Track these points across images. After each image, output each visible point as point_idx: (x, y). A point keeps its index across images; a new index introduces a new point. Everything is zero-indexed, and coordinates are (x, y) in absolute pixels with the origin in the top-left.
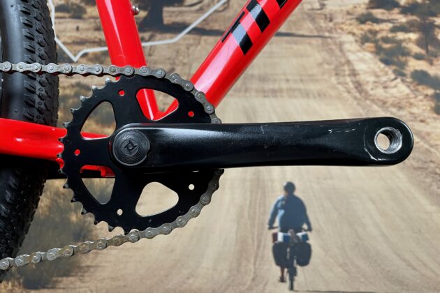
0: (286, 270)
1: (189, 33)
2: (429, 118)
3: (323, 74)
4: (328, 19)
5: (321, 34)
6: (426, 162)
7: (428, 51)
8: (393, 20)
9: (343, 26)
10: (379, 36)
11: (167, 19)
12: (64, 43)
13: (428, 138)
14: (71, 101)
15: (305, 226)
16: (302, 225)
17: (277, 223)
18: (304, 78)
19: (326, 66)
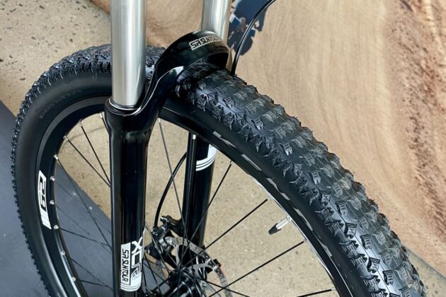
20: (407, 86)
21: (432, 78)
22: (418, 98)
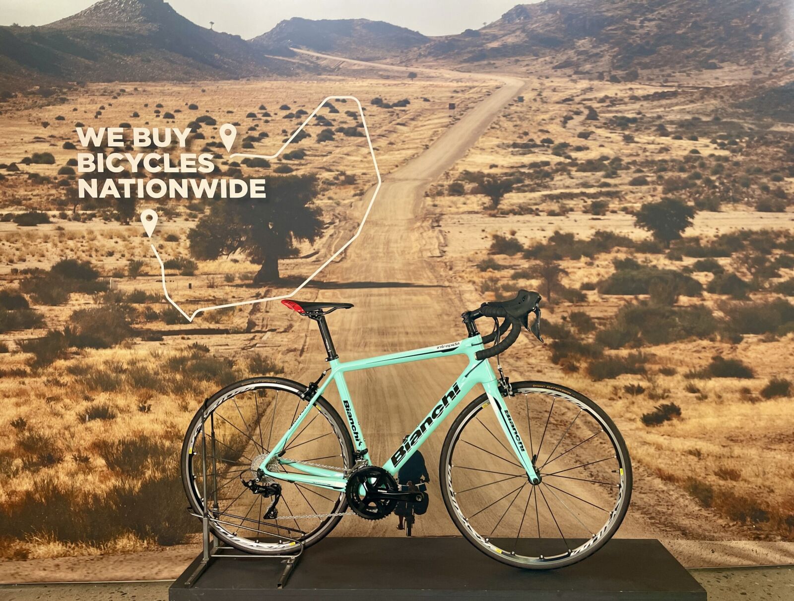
0: (404, 518)
1: (305, 287)
2: (546, 368)
3: (442, 325)
4: (449, 267)
5: (441, 284)
6: (540, 412)
7: (549, 299)
8: (515, 265)
9: (463, 274)
10: (500, 284)
11: (283, 273)
12: (177, 303)
14: (189, 363)
16: (420, 476)
18: (422, 330)
19: (445, 317)
20: (555, 442)
21: (565, 425)
22: (568, 445)
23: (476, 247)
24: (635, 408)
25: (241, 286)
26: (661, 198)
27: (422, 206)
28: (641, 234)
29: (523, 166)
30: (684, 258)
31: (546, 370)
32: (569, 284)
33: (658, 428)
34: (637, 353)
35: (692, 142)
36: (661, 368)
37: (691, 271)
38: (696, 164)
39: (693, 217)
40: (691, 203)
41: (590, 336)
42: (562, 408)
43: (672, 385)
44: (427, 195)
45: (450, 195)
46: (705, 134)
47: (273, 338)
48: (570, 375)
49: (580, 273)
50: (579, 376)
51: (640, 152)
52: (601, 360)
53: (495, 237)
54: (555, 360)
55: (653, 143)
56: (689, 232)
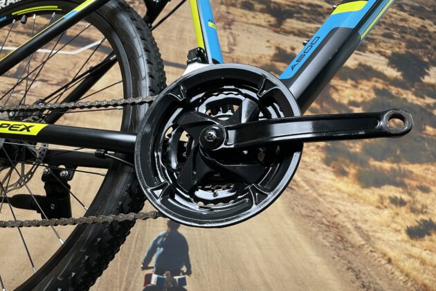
2: (319, 168)
6: (314, 211)
7: (322, 107)
11: (71, 31)
13: (316, 187)
15: (184, 269)
16: (182, 267)
17: (152, 263)
23: (261, 53)
24: (399, 219)
25: (23, 33)
26: (406, 52)
27: (217, 10)
28: (392, 73)
29: (302, 4)
30: (426, 98)
31: (319, 170)
32: (339, 99)
33: (419, 242)
34: (397, 168)
35: (421, 20)
36: (418, 184)
37: (433, 108)
38: (426, 35)
39: (429, 70)
40: (426, 60)
41: (358, 146)
42: (334, 210)
43: (428, 202)
44: (222, 3)
45: (243, 9)
46: (429, 18)
47: (42, 88)
48: (341, 178)
49: (348, 92)
50: (349, 181)
51: (387, 17)
52: (367, 169)
53: (278, 48)
54: (327, 162)
55: (395, 13)
56: (427, 79)
